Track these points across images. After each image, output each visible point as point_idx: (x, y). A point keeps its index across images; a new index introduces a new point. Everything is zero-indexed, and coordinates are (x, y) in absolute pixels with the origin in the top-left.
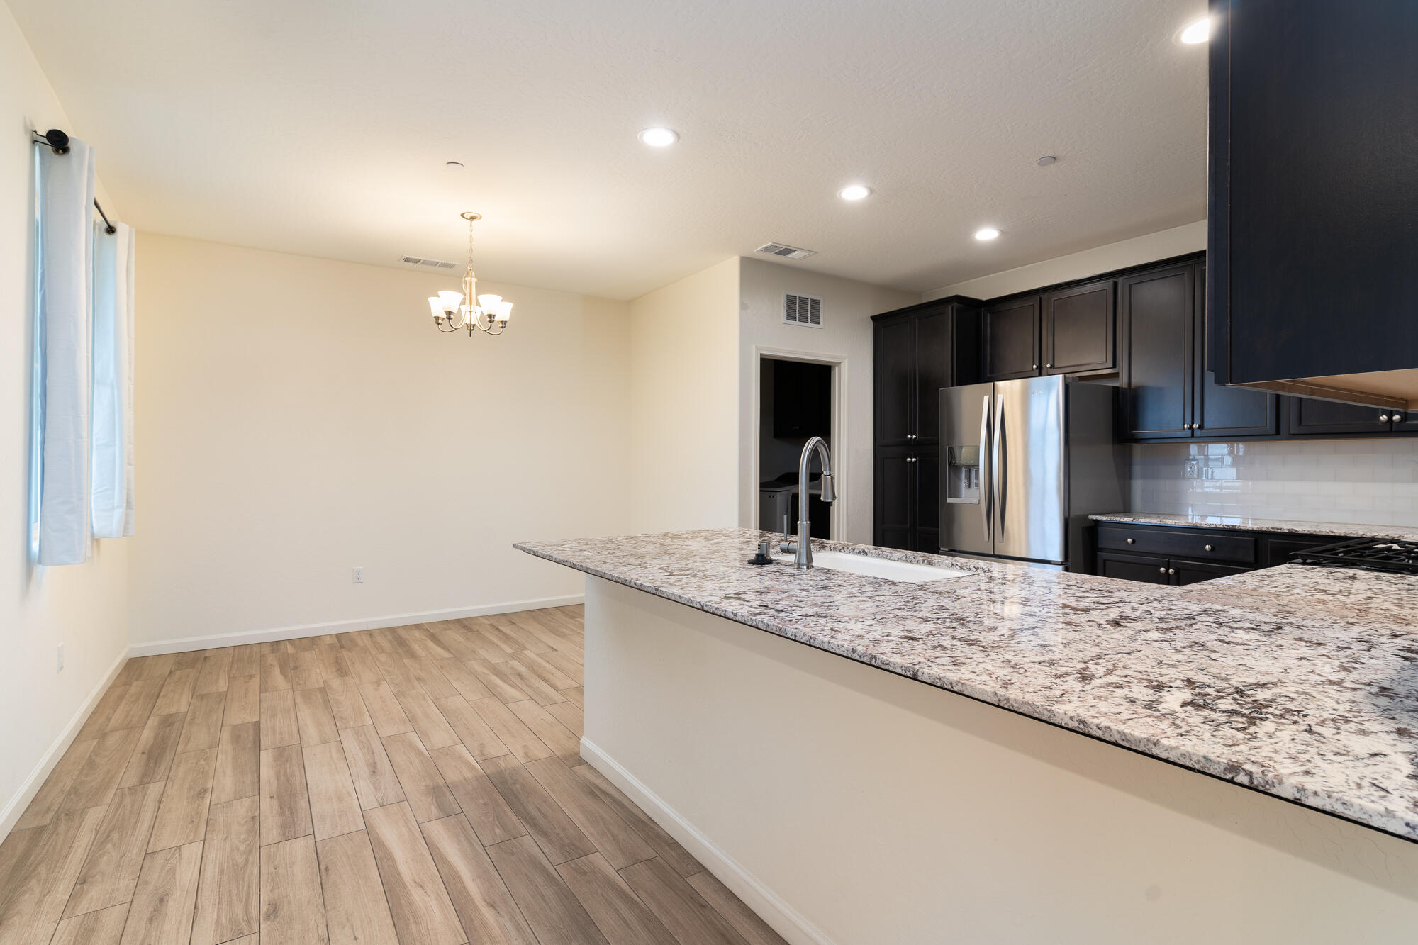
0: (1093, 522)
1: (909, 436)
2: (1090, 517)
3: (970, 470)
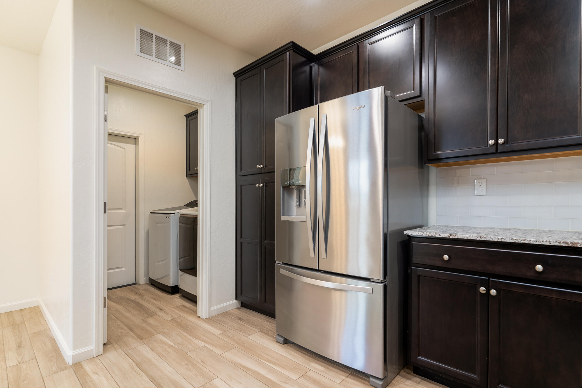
0: (408, 238)
1: (258, 166)
2: (406, 232)
3: (300, 191)
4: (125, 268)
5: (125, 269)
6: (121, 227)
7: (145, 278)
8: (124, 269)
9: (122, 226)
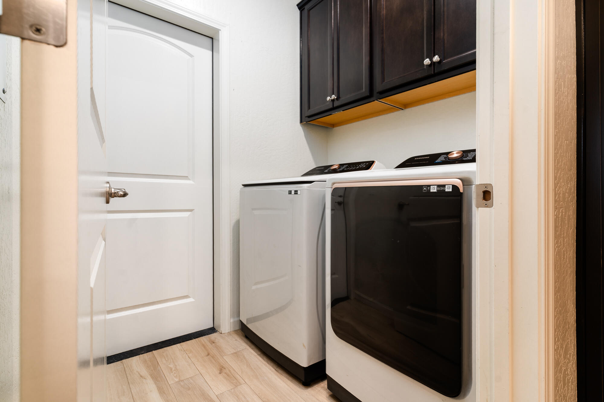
4: (194, 298)
5: (194, 300)
6: (187, 214)
7: (232, 320)
8: (191, 300)
9: (189, 213)
